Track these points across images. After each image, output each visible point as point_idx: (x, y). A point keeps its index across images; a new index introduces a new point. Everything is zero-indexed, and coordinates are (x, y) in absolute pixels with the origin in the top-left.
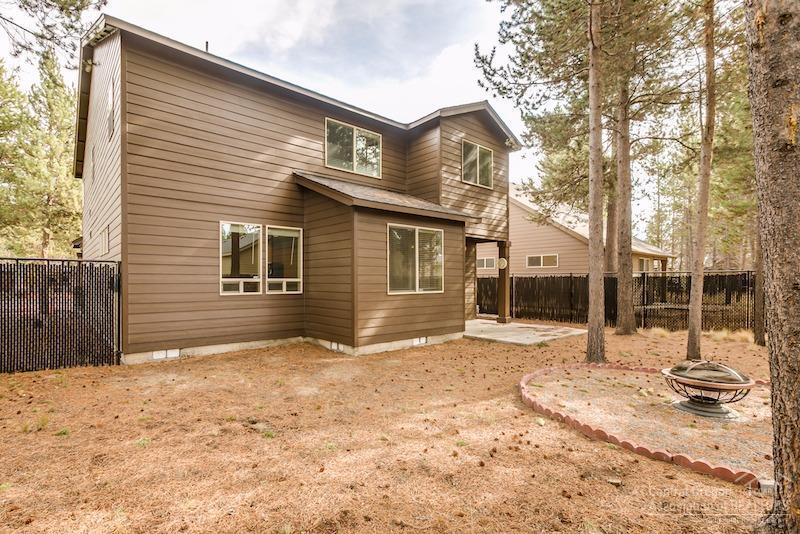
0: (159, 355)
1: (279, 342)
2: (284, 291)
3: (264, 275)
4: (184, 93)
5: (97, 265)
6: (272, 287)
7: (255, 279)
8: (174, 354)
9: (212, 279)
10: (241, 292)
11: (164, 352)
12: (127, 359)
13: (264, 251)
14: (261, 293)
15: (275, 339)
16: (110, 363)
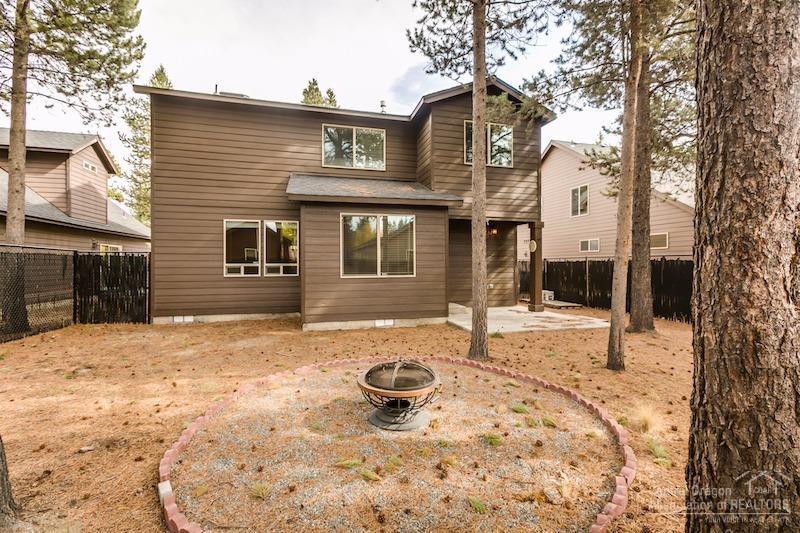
0: (178, 319)
1: (277, 316)
2: (281, 274)
3: (262, 261)
4: (193, 127)
5: (136, 255)
6: (270, 270)
7: (255, 264)
8: (189, 319)
9: (217, 264)
10: (242, 275)
11: (181, 318)
12: (157, 321)
13: (262, 241)
14: (259, 275)
15: (274, 313)
16: (144, 323)
